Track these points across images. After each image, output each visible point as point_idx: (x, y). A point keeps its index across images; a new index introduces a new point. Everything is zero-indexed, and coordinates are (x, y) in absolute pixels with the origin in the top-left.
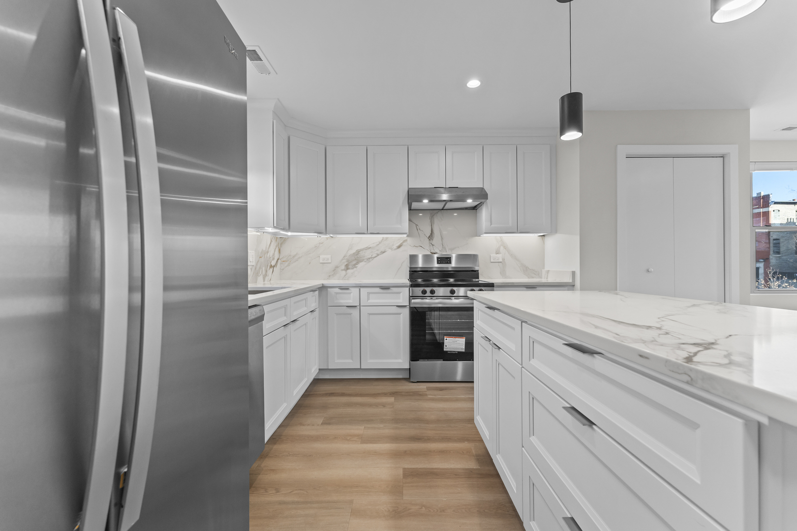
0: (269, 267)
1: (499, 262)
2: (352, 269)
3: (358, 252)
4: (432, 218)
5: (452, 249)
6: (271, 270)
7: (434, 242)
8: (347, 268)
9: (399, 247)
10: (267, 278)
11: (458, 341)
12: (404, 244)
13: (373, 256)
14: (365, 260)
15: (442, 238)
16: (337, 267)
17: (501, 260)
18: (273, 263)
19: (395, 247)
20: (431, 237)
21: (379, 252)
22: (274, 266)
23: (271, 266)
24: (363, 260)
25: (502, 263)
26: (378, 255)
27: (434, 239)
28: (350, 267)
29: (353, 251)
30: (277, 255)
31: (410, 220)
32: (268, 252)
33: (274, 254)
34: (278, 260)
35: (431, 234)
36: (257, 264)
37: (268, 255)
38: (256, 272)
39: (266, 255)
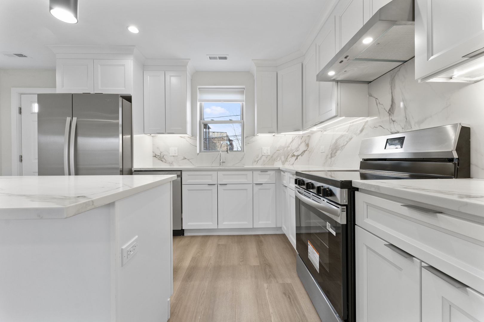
0: (290, 156)
2: (334, 157)
3: (336, 142)
7: (394, 117)
8: (332, 157)
9: (363, 130)
10: (287, 163)
11: (315, 254)
12: (366, 126)
13: (345, 144)
14: (340, 148)
15: (405, 108)
16: (327, 156)
18: (297, 154)
19: (359, 132)
21: (348, 140)
23: (294, 156)
26: (347, 142)
27: (395, 113)
29: (334, 141)
30: (303, 148)
31: (370, 95)
32: (288, 147)
33: (298, 147)
34: (305, 151)
35: (392, 106)
36: (273, 154)
37: (289, 149)
38: (272, 158)
39: (286, 149)
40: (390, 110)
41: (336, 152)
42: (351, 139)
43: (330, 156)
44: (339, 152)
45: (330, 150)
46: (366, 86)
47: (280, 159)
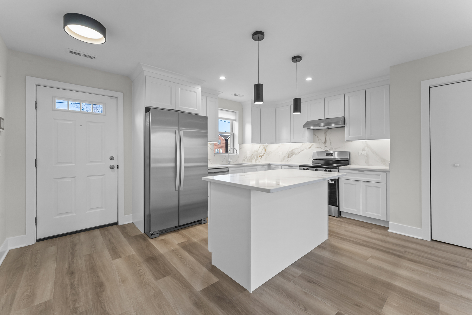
0: (258, 156)
1: (364, 156)
2: (290, 157)
3: (293, 150)
4: (325, 133)
5: (336, 149)
6: (260, 157)
7: (326, 145)
8: (288, 157)
9: (310, 148)
10: (257, 161)
12: (312, 146)
13: (299, 152)
15: (331, 143)
16: (285, 157)
17: (365, 155)
18: (261, 155)
19: (308, 148)
20: (325, 143)
21: (301, 150)
22: (262, 156)
23: (260, 156)
24: (295, 154)
25: (367, 156)
26: (301, 152)
27: (327, 144)
28: (289, 157)
29: (291, 150)
30: (263, 152)
31: (315, 135)
32: (258, 151)
33: (262, 151)
34: (264, 153)
35: (325, 141)
36: (252, 155)
37: (258, 152)
38: (251, 158)
39: (257, 152)
40: (324, 142)
41: (292, 155)
42: (303, 150)
43: (287, 157)
44: (294, 156)
45: (287, 154)
46: (313, 130)
47: (255, 158)
